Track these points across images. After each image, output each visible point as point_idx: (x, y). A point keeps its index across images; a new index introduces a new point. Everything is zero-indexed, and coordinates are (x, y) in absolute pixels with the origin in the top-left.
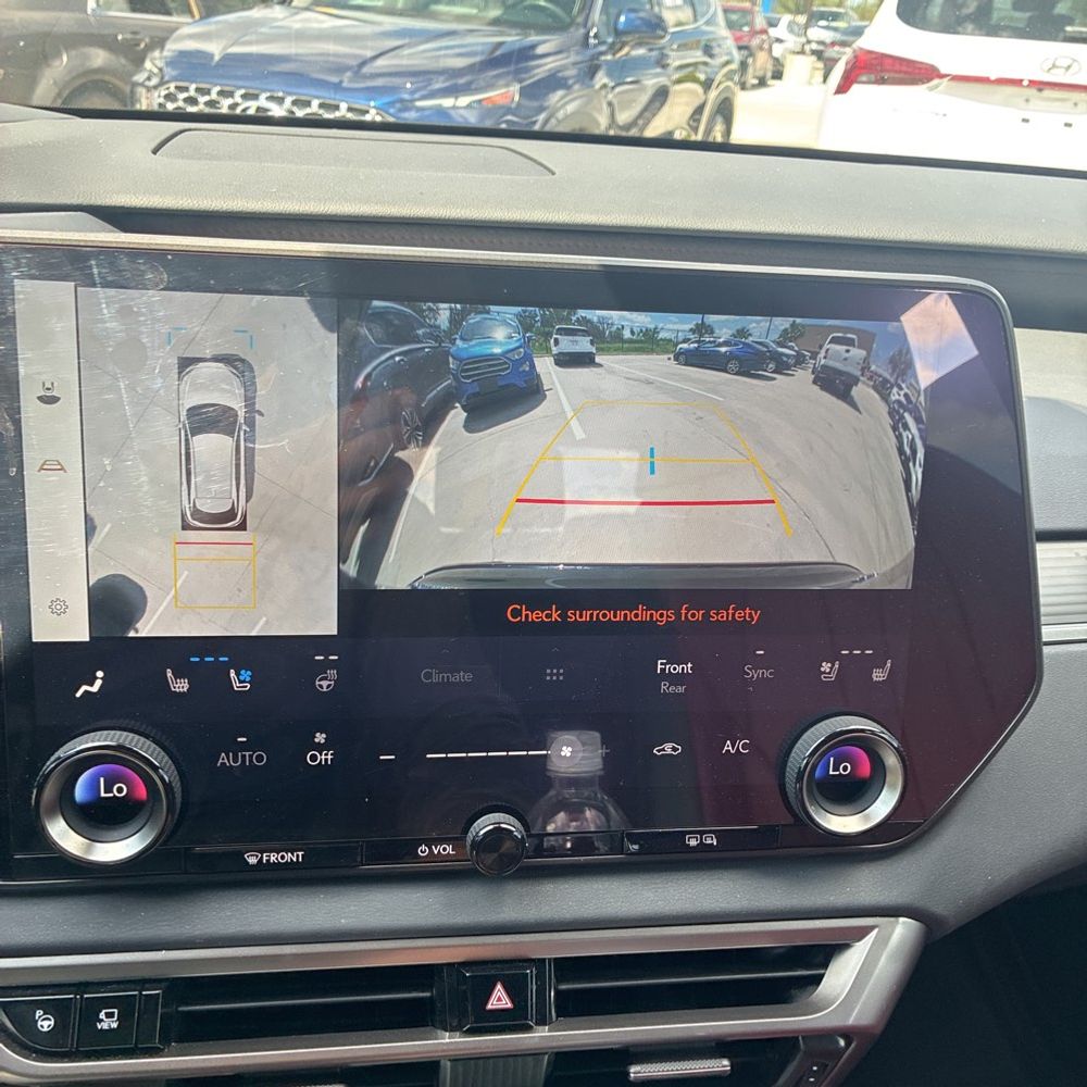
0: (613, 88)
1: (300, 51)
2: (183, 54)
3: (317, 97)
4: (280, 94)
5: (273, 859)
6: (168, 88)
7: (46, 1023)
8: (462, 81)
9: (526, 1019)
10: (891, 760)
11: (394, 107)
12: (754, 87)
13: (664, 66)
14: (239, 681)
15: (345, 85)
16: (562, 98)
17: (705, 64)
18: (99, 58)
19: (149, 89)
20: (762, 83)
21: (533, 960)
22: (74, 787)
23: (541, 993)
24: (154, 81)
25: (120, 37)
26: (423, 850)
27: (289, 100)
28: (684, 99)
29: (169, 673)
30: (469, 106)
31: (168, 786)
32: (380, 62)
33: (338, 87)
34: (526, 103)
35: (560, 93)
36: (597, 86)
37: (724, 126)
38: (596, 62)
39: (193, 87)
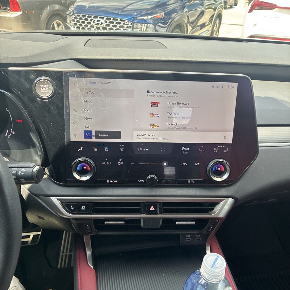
0: (189, 12)
1: (106, 5)
2: (78, 6)
3: (112, 17)
4: (103, 17)
5: (112, 182)
6: (75, 15)
7: (73, 208)
8: (149, 12)
9: (157, 212)
10: (228, 168)
11: (131, 19)
12: (229, 8)
13: (203, 5)
14: (106, 149)
15: (120, 14)
16: (175, 15)
17: (214, 4)
18: (57, 7)
19: (70, 16)
20: (231, 7)
21: (158, 202)
22: (77, 167)
23: (160, 208)
24: (71, 14)
25: (62, 1)
26: (139, 181)
27: (105, 18)
28: (208, 14)
29: (94, 147)
30: (151, 18)
31: (94, 168)
32: (128, 7)
33: (118, 14)
34: (166, 17)
35: (175, 14)
36: (185, 12)
37: (219, 21)
38: (185, 5)
39: (81, 15)
